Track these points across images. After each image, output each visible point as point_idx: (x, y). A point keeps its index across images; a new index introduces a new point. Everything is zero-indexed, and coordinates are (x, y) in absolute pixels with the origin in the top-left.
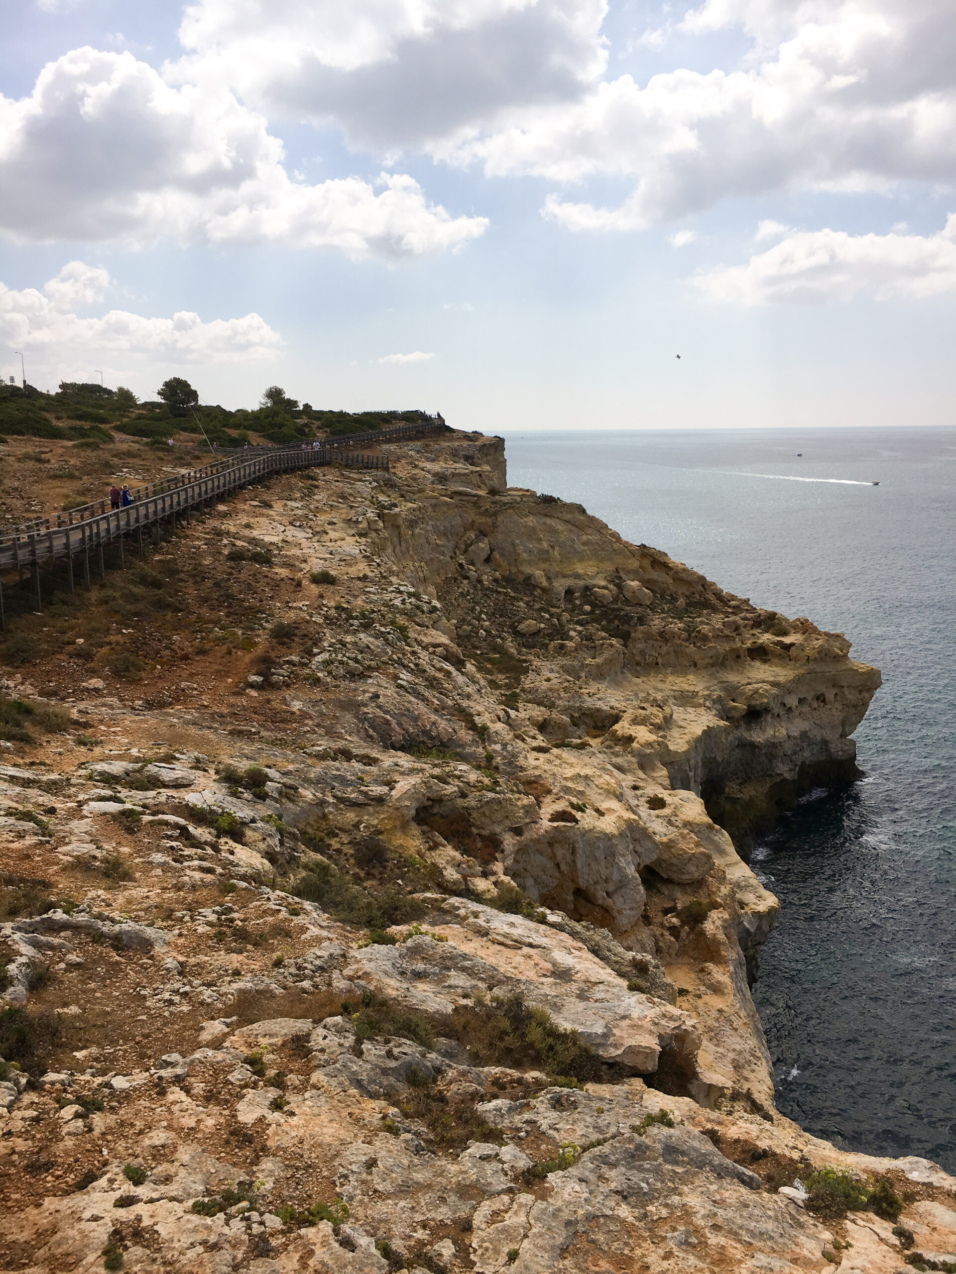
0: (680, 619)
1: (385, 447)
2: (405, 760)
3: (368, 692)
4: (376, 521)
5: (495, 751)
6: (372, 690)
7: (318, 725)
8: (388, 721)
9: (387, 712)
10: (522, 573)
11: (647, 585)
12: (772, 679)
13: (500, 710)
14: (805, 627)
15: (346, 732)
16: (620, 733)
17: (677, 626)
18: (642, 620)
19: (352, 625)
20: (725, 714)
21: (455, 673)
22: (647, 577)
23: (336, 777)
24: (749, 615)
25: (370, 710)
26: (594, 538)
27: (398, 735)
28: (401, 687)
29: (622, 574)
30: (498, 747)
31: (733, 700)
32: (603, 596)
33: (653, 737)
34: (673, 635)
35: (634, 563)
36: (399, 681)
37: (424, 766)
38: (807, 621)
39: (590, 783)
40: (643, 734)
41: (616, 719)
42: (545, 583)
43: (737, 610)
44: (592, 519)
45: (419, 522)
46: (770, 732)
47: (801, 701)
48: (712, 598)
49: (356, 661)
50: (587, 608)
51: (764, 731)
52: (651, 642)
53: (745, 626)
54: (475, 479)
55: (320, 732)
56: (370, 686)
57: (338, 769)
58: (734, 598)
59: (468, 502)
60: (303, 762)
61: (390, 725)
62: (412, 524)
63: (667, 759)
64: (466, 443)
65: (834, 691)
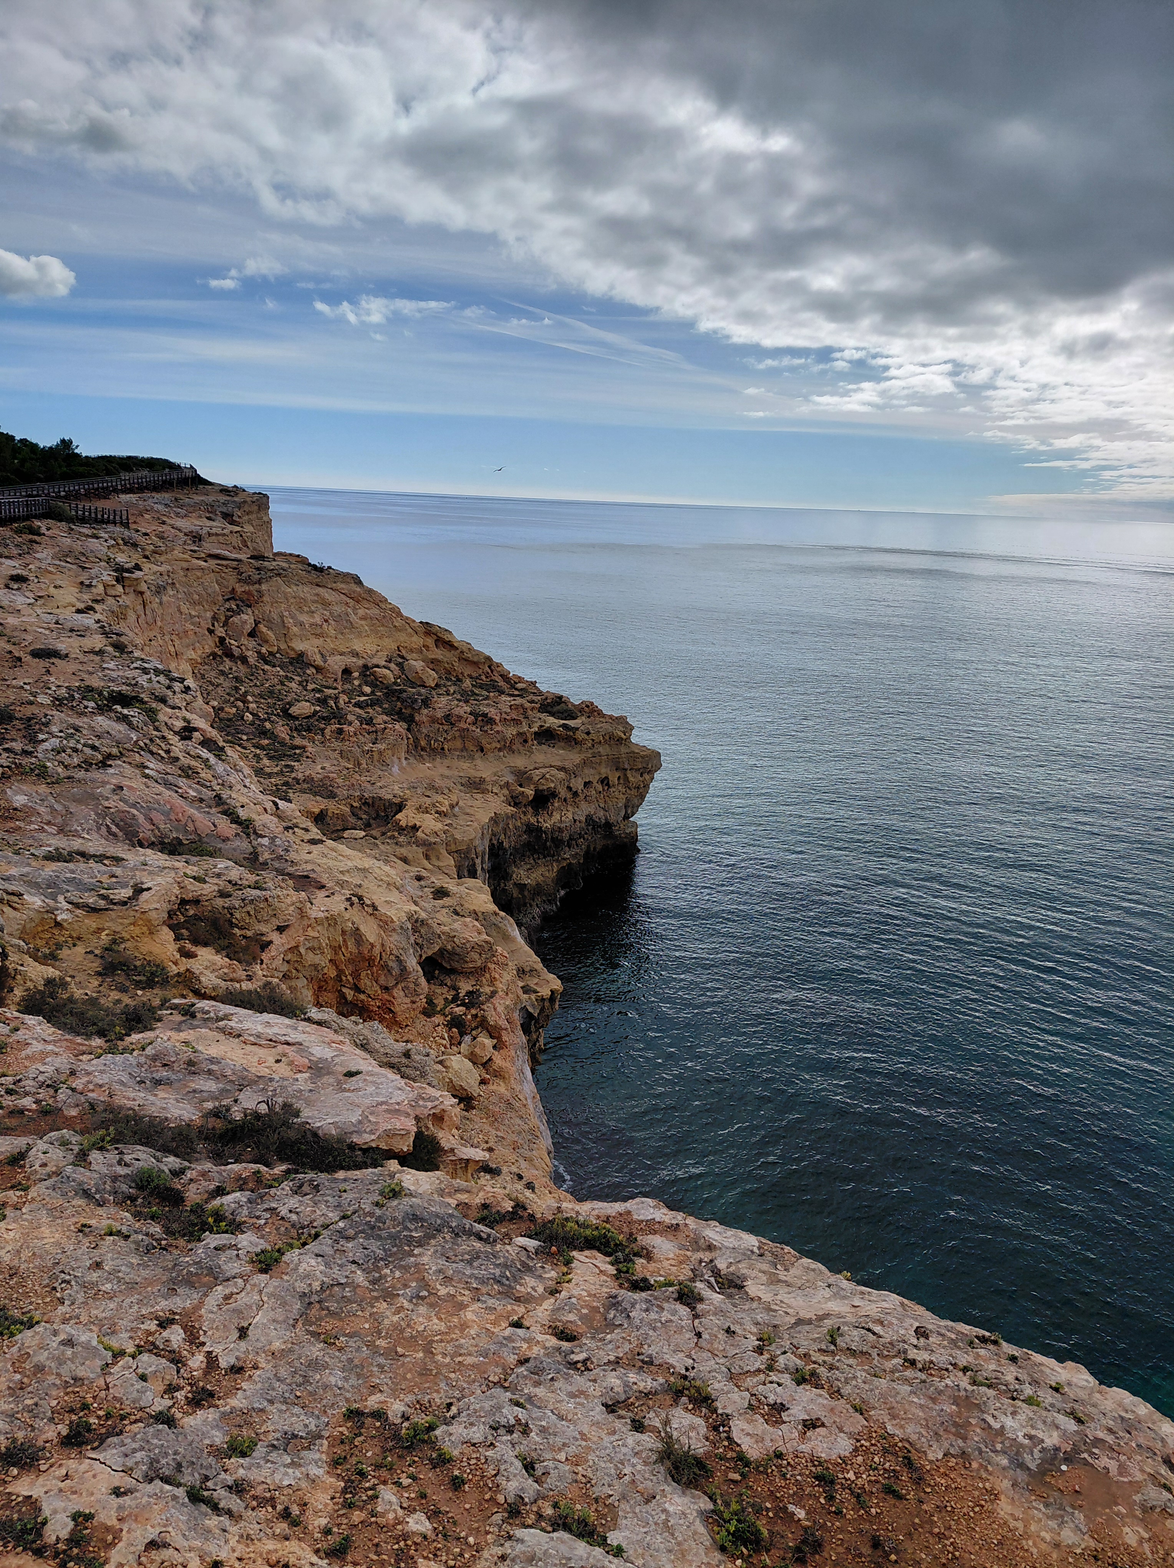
0: (466, 702)
1: (124, 497)
2: (155, 858)
3: (108, 783)
4: (114, 586)
5: (262, 845)
6: (114, 781)
7: (49, 823)
8: (134, 815)
9: (134, 806)
10: (293, 649)
11: (431, 666)
12: (559, 764)
13: (267, 801)
14: (590, 710)
15: (83, 830)
16: (403, 823)
17: (463, 709)
18: (426, 703)
19: (86, 707)
20: (515, 801)
21: (213, 760)
22: (431, 656)
23: (70, 881)
24: (535, 698)
25: (113, 803)
26: (375, 611)
27: (146, 831)
28: (147, 776)
29: (404, 652)
30: (265, 841)
31: (521, 786)
32: (385, 677)
33: (439, 826)
34: (460, 718)
35: (417, 641)
36: (147, 771)
37: (177, 864)
38: (592, 704)
39: (368, 875)
40: (430, 824)
41: (400, 807)
42: (319, 661)
43: (522, 693)
44: (370, 591)
45: (169, 588)
46: (556, 816)
47: (587, 784)
48: (498, 678)
49: (94, 748)
50: (367, 690)
51: (551, 815)
52: (437, 726)
53: (533, 709)
54: (236, 540)
55: (50, 830)
56: (112, 775)
57: (72, 872)
58: (520, 680)
59: (226, 567)
60: (29, 865)
61: (137, 820)
62: (159, 590)
63: (453, 848)
64: (223, 498)
65: (617, 774)
